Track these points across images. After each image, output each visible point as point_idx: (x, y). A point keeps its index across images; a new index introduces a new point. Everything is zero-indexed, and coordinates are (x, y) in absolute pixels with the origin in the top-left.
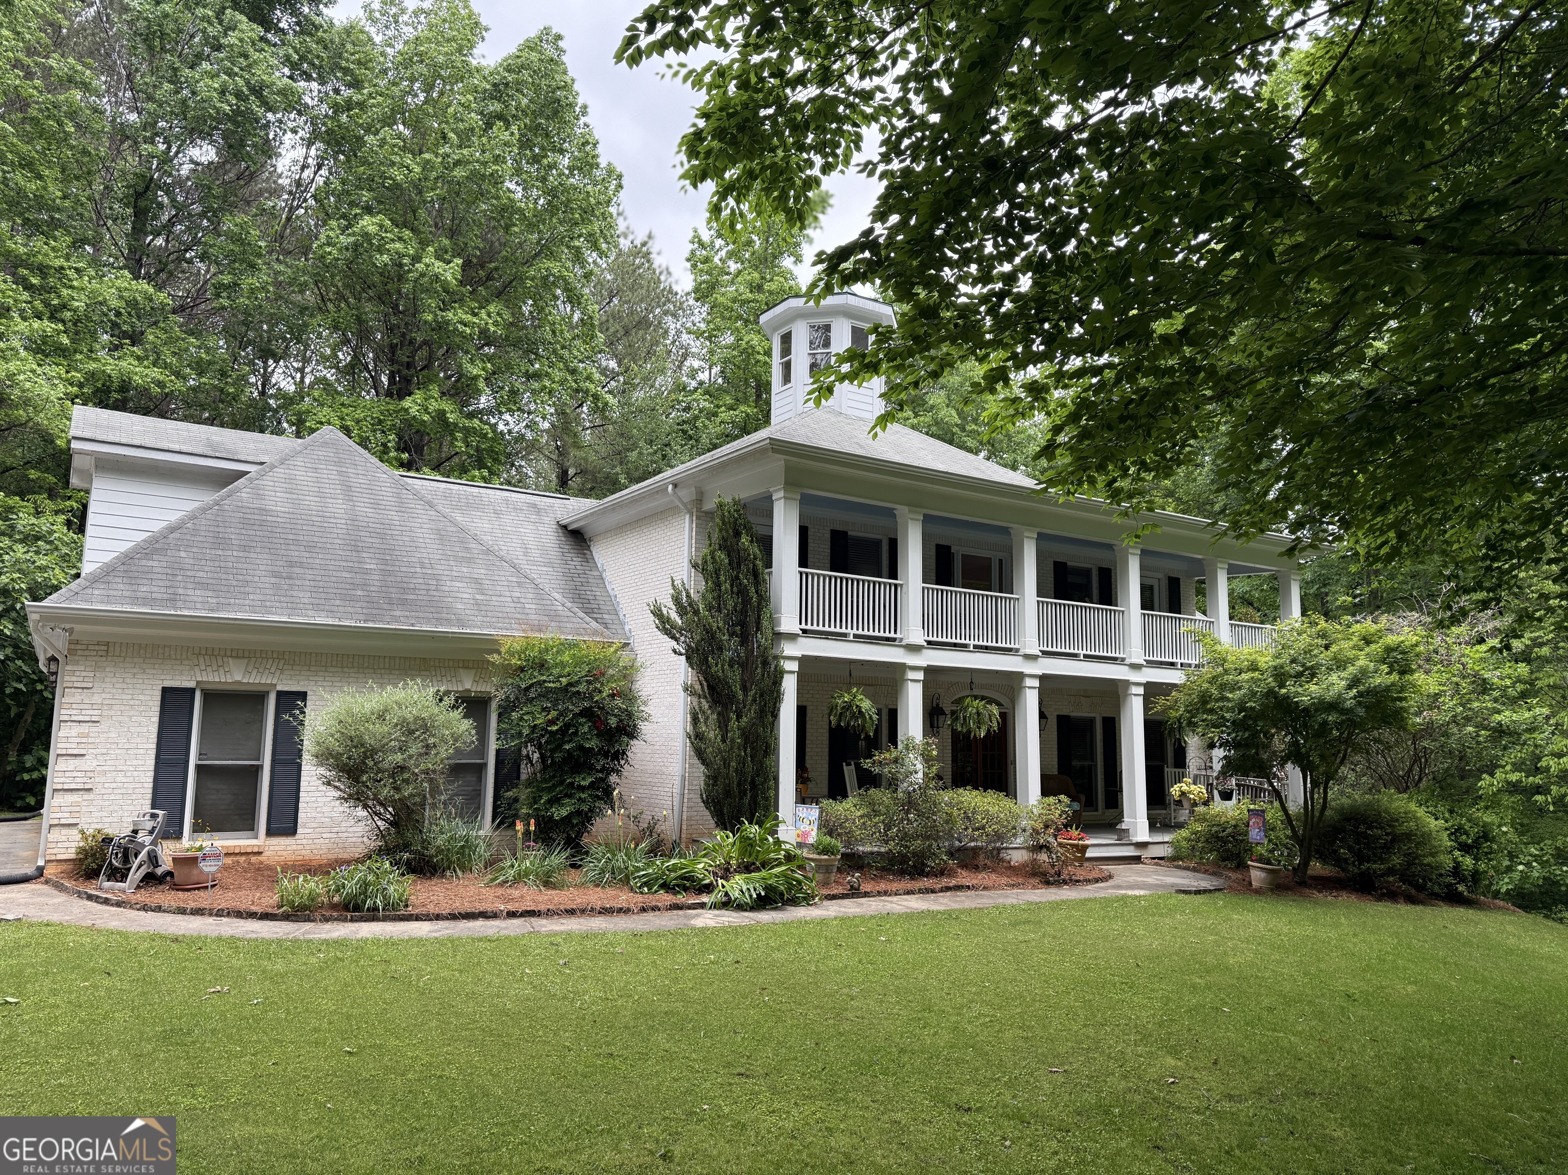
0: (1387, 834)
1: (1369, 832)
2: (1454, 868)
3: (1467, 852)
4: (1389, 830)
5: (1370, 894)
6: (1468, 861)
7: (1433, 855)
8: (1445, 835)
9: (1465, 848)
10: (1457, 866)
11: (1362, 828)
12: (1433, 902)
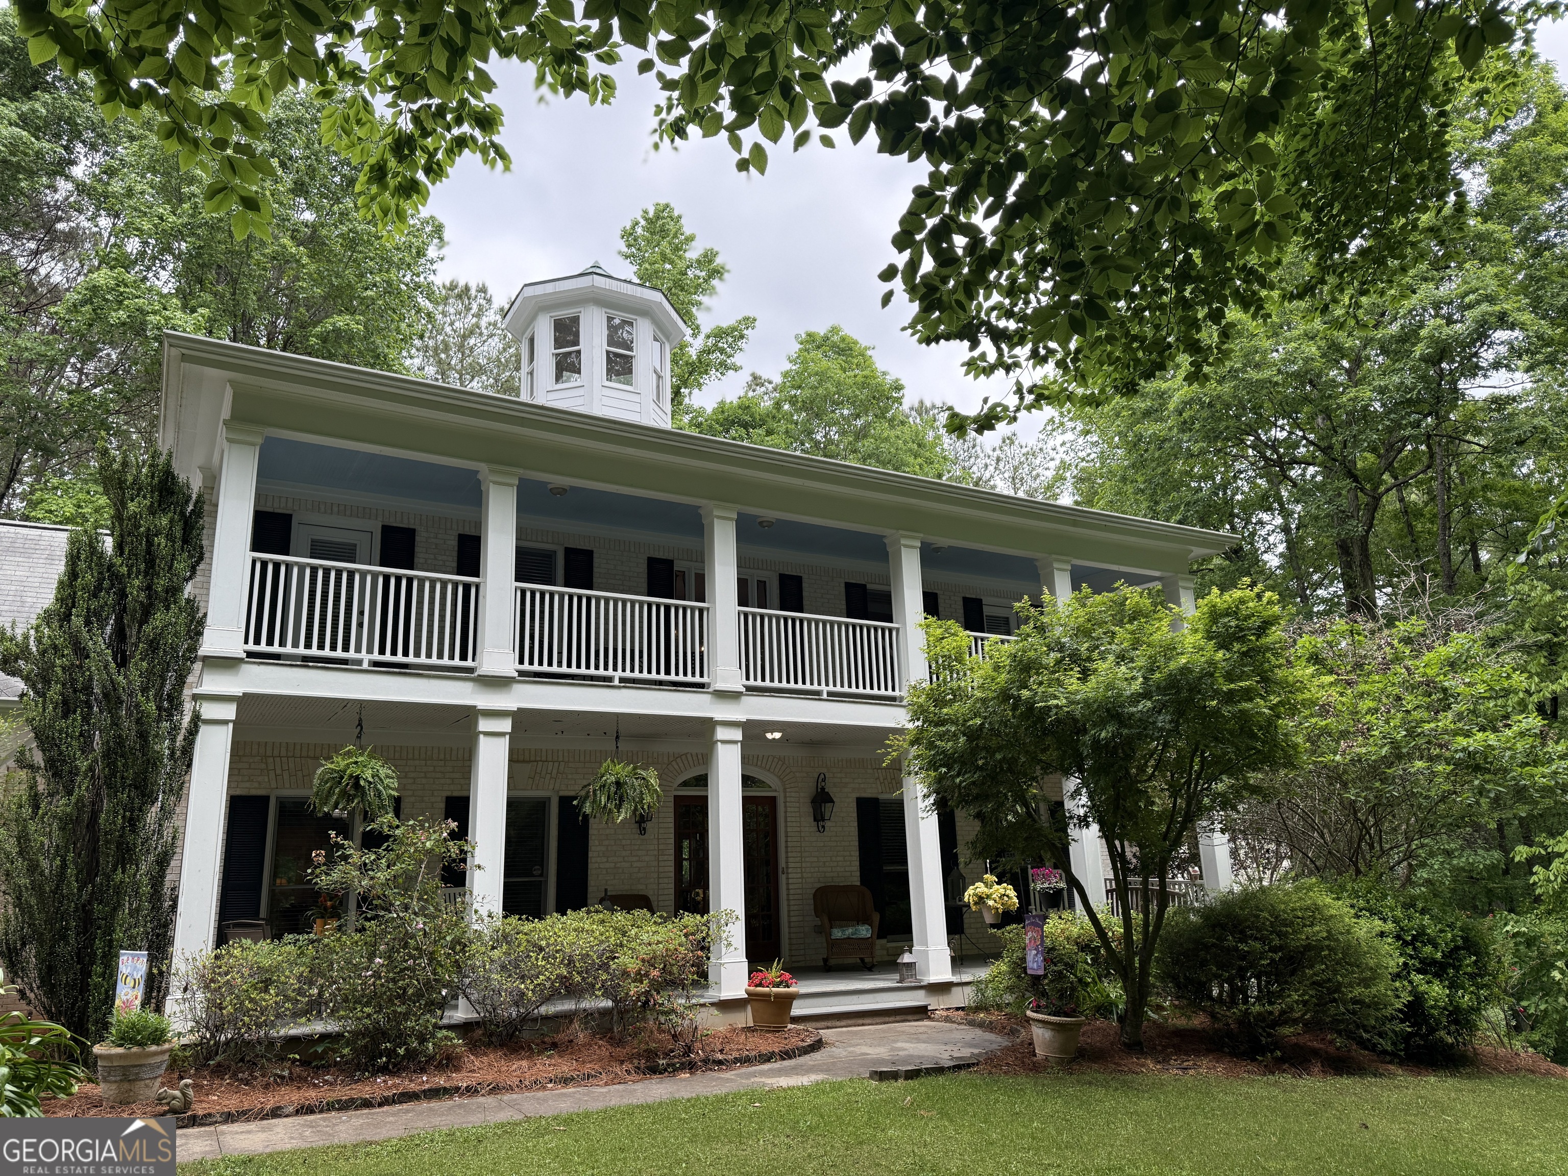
0: (1274, 950)
1: (1241, 946)
2: (1409, 1005)
3: (1437, 975)
4: (1277, 942)
5: (1254, 1060)
6: (1437, 991)
7: (1366, 983)
8: (1388, 946)
9: (1428, 967)
10: (1418, 1001)
11: (1230, 941)
12: (1382, 1068)
